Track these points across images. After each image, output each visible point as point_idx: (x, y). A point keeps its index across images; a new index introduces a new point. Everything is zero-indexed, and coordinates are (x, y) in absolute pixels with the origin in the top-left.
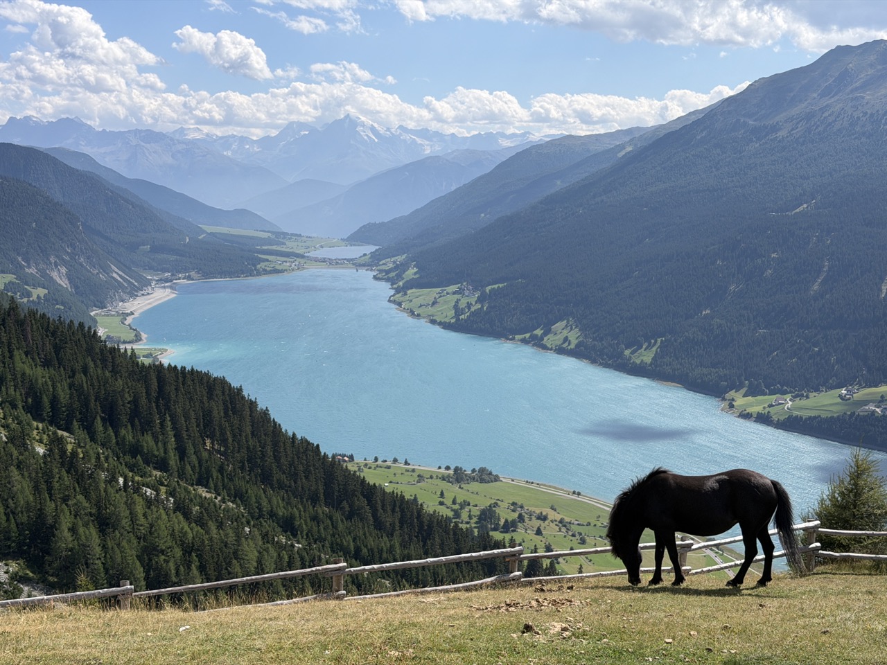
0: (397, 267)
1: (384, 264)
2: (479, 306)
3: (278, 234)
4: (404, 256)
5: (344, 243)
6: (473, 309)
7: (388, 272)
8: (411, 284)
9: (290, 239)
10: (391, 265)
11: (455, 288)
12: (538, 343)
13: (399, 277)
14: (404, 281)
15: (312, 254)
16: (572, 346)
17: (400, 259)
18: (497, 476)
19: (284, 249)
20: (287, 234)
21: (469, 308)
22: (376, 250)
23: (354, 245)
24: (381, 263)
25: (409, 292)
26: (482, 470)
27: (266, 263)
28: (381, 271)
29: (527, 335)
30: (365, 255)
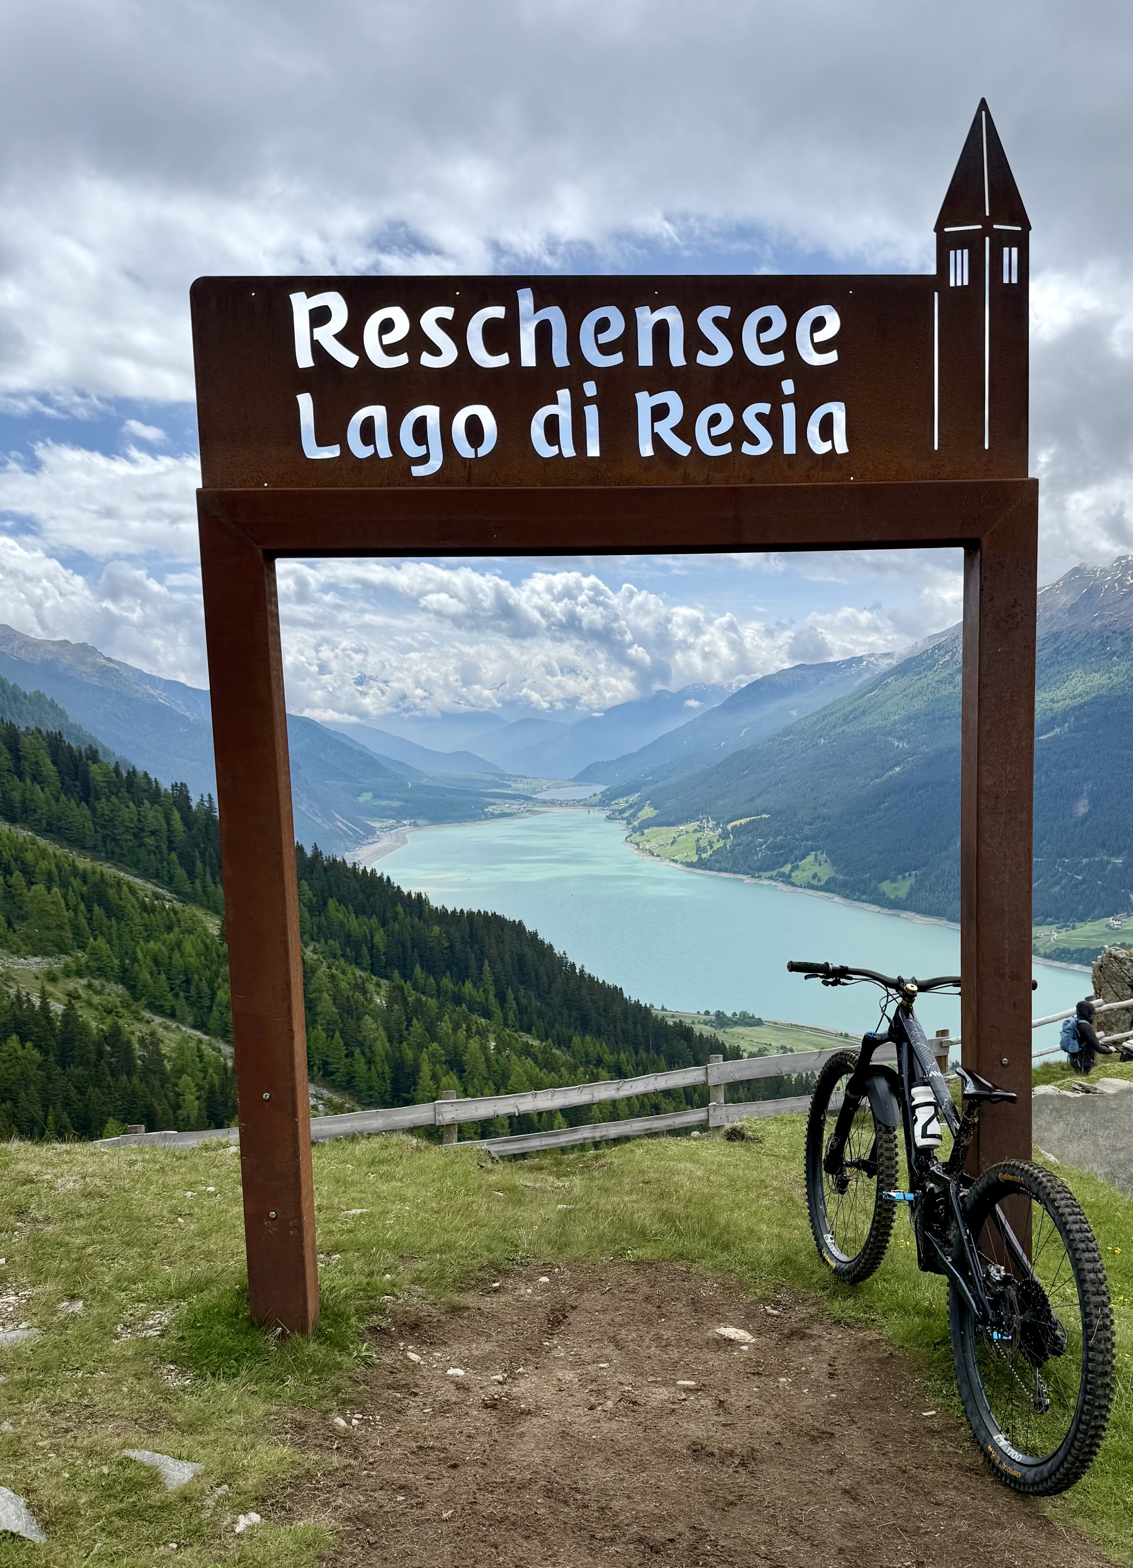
0: (631, 806)
1: (616, 804)
2: (721, 844)
3: (502, 776)
4: (636, 795)
5: (571, 783)
6: (715, 847)
7: (622, 812)
8: (648, 824)
9: (516, 781)
10: (625, 805)
11: (694, 825)
12: (787, 879)
13: (634, 816)
14: (639, 821)
15: (539, 796)
16: (822, 883)
17: (633, 798)
18: (760, 1019)
19: (509, 792)
20: (511, 776)
21: (712, 847)
22: (607, 790)
23: (583, 785)
24: (613, 803)
25: (646, 831)
26: (744, 1014)
27: (494, 807)
28: (614, 811)
29: (774, 873)
30: (595, 795)
